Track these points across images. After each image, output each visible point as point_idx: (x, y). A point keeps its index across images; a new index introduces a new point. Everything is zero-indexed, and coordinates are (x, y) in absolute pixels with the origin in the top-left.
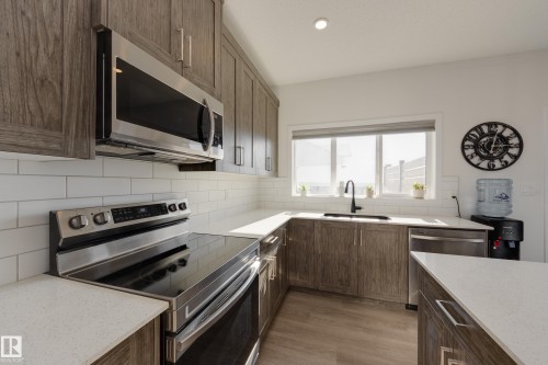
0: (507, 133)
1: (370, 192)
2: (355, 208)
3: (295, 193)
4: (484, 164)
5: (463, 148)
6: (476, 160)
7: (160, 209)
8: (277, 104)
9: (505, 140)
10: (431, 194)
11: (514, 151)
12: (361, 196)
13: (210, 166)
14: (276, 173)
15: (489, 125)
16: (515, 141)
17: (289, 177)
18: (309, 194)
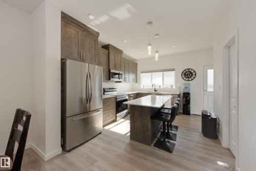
0: (192, 71)
1: (160, 86)
2: (155, 91)
3: (142, 87)
4: (187, 79)
5: (182, 75)
6: (185, 78)
7: (113, 89)
8: (137, 64)
9: (192, 73)
10: (174, 87)
11: (194, 76)
12: (157, 88)
13: (120, 82)
14: (136, 82)
15: (188, 69)
16: (194, 73)
17: (140, 83)
18: (145, 87)
